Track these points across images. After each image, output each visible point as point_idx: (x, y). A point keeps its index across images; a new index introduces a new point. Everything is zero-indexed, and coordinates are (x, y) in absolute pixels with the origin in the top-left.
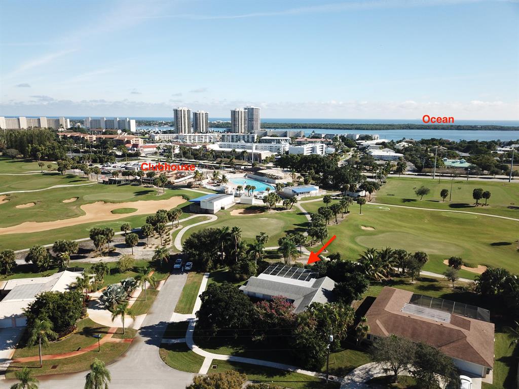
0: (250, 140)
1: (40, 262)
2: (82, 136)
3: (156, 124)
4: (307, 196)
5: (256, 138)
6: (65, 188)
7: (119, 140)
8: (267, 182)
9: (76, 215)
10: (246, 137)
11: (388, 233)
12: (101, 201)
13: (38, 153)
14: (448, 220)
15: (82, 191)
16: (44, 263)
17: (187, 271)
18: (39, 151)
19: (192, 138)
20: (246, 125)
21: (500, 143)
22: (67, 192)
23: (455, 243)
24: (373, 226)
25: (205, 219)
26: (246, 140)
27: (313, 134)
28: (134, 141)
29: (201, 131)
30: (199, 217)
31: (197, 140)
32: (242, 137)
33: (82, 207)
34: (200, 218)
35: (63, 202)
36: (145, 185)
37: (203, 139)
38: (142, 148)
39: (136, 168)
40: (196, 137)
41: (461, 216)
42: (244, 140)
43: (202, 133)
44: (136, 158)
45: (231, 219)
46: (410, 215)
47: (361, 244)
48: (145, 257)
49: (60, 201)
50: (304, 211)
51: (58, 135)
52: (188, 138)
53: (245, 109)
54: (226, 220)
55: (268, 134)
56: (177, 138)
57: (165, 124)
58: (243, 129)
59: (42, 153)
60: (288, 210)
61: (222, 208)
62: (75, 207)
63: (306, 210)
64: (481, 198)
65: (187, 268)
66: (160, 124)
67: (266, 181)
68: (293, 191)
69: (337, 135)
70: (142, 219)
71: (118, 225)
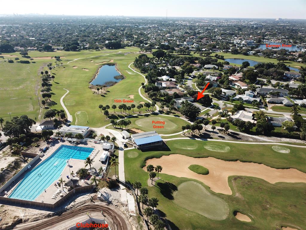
70: (196, 147)
71: (212, 147)
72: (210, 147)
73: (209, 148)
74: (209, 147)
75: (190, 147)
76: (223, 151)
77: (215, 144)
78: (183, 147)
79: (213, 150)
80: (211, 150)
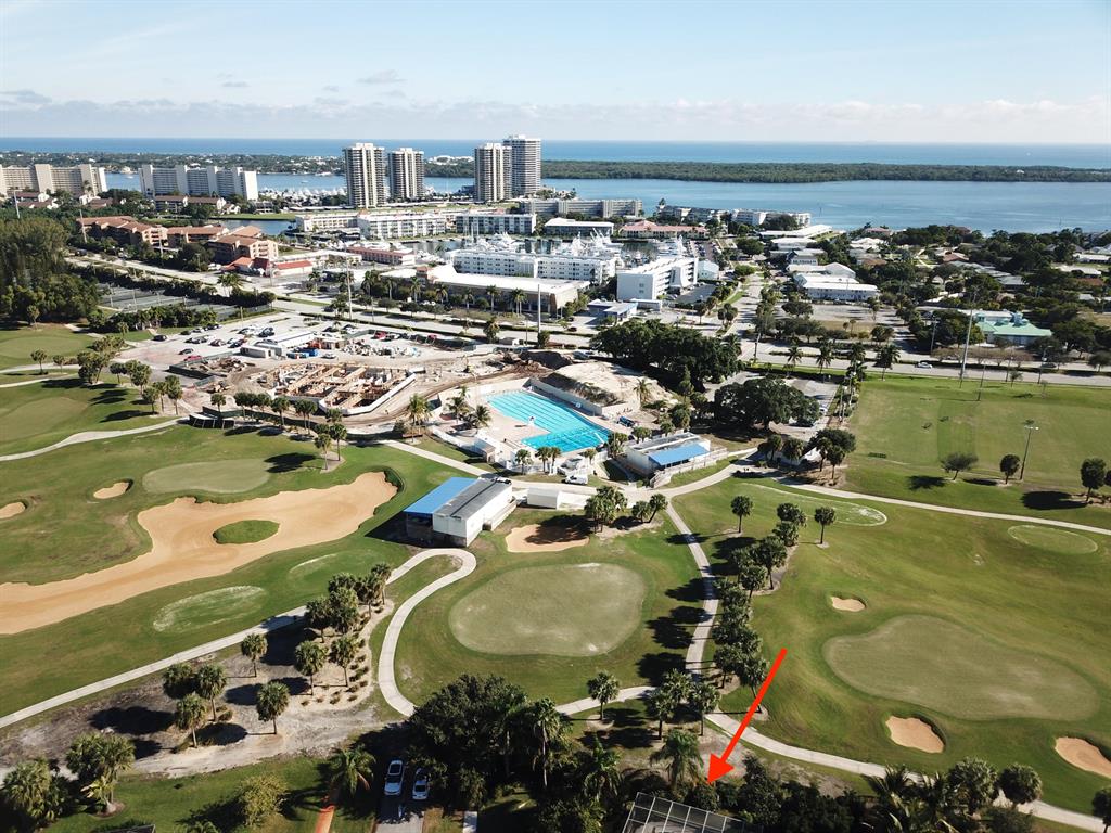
0: (522, 229)
1: (36, 806)
2: (134, 230)
3: (302, 169)
4: (684, 468)
5: (534, 223)
6: (97, 444)
7: (222, 244)
8: (582, 410)
9: (128, 553)
10: (512, 222)
11: (898, 622)
12: (189, 496)
13: (30, 307)
14: (1028, 555)
15: (139, 451)
16: (47, 808)
17: (418, 808)
18: (33, 303)
19: (389, 227)
20: (509, 182)
21: (1082, 238)
22: (102, 457)
23: (1064, 656)
24: (858, 594)
25: (447, 566)
26: (512, 228)
27: (662, 207)
28: (258, 248)
29: (408, 196)
30: (430, 561)
31: (400, 230)
32: (502, 222)
33: (144, 518)
34: (434, 567)
35: (97, 495)
36: (293, 433)
37: (415, 229)
38: (277, 270)
39: (266, 351)
40: (399, 223)
41: (1058, 544)
42: (507, 229)
43: (409, 201)
44: (264, 308)
45: (512, 568)
46: (938, 539)
47: (841, 674)
48: (308, 744)
49: (88, 496)
50: (685, 530)
51: (78, 223)
52: (379, 228)
53: (506, 143)
54: (497, 573)
55: (561, 210)
56: (354, 223)
57: (324, 169)
58: (502, 189)
59: (41, 308)
60: (645, 526)
61: (486, 528)
62: (124, 519)
63: (690, 526)
64: (1101, 485)
65: (419, 796)
66: (313, 168)
67: (578, 405)
68: (650, 458)
69: (716, 211)
70: (292, 575)
71: (233, 602)
72: (238, 600)
73: (240, 592)
74: (244, 595)
75: (316, 569)
76: (181, 602)
77: (225, 616)
78: (335, 558)
79: (224, 590)
80: (232, 589)
